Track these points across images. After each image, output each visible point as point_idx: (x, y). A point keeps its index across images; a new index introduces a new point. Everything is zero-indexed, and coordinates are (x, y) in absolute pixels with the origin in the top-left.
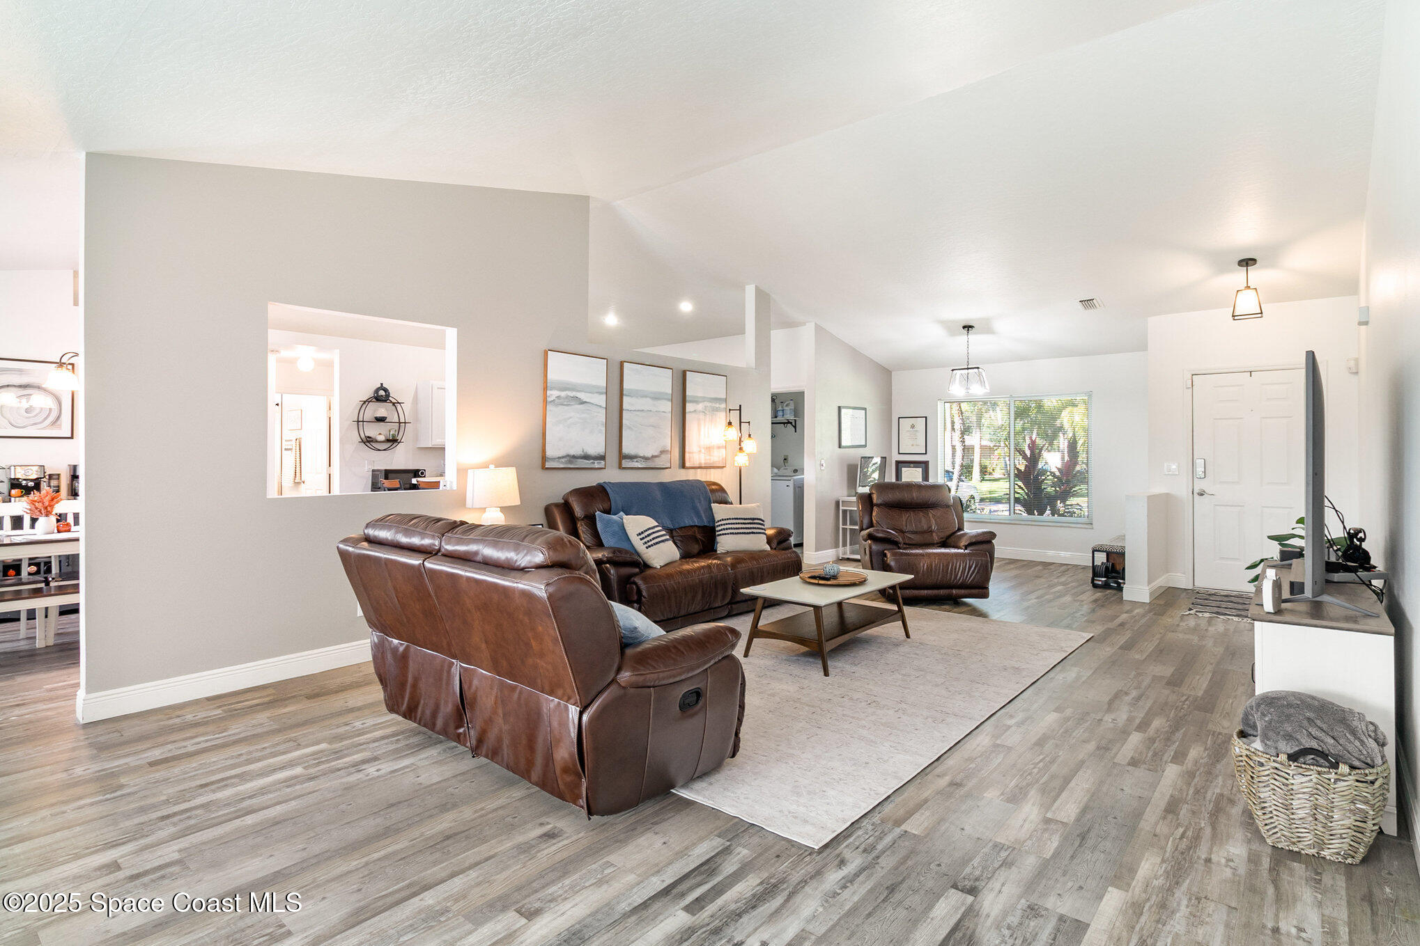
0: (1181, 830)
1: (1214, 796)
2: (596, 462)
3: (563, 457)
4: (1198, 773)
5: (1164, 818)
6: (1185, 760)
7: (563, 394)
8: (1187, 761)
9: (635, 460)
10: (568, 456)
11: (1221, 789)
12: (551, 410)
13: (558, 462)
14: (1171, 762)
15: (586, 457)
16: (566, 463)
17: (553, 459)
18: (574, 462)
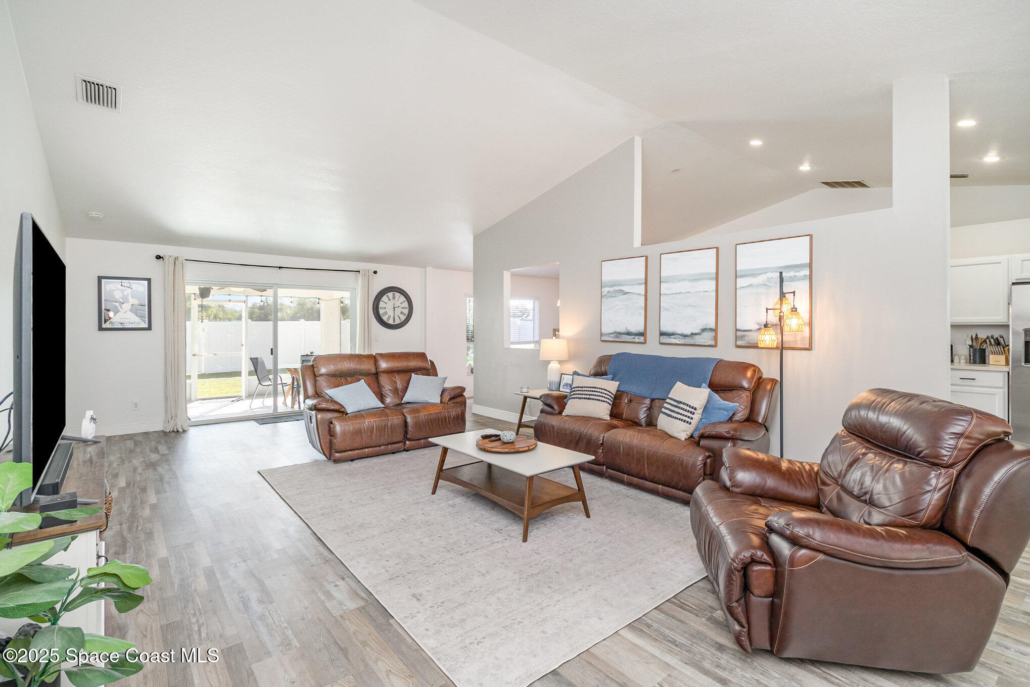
0: (139, 528)
1: (128, 551)
2: (636, 337)
3: (612, 333)
4: (145, 559)
5: (151, 530)
6: (159, 565)
7: (612, 289)
8: (157, 563)
9: (673, 337)
10: (615, 332)
11: (125, 557)
12: (604, 302)
13: (609, 336)
14: (167, 558)
15: (629, 334)
16: (614, 337)
17: (606, 335)
18: (619, 336)
